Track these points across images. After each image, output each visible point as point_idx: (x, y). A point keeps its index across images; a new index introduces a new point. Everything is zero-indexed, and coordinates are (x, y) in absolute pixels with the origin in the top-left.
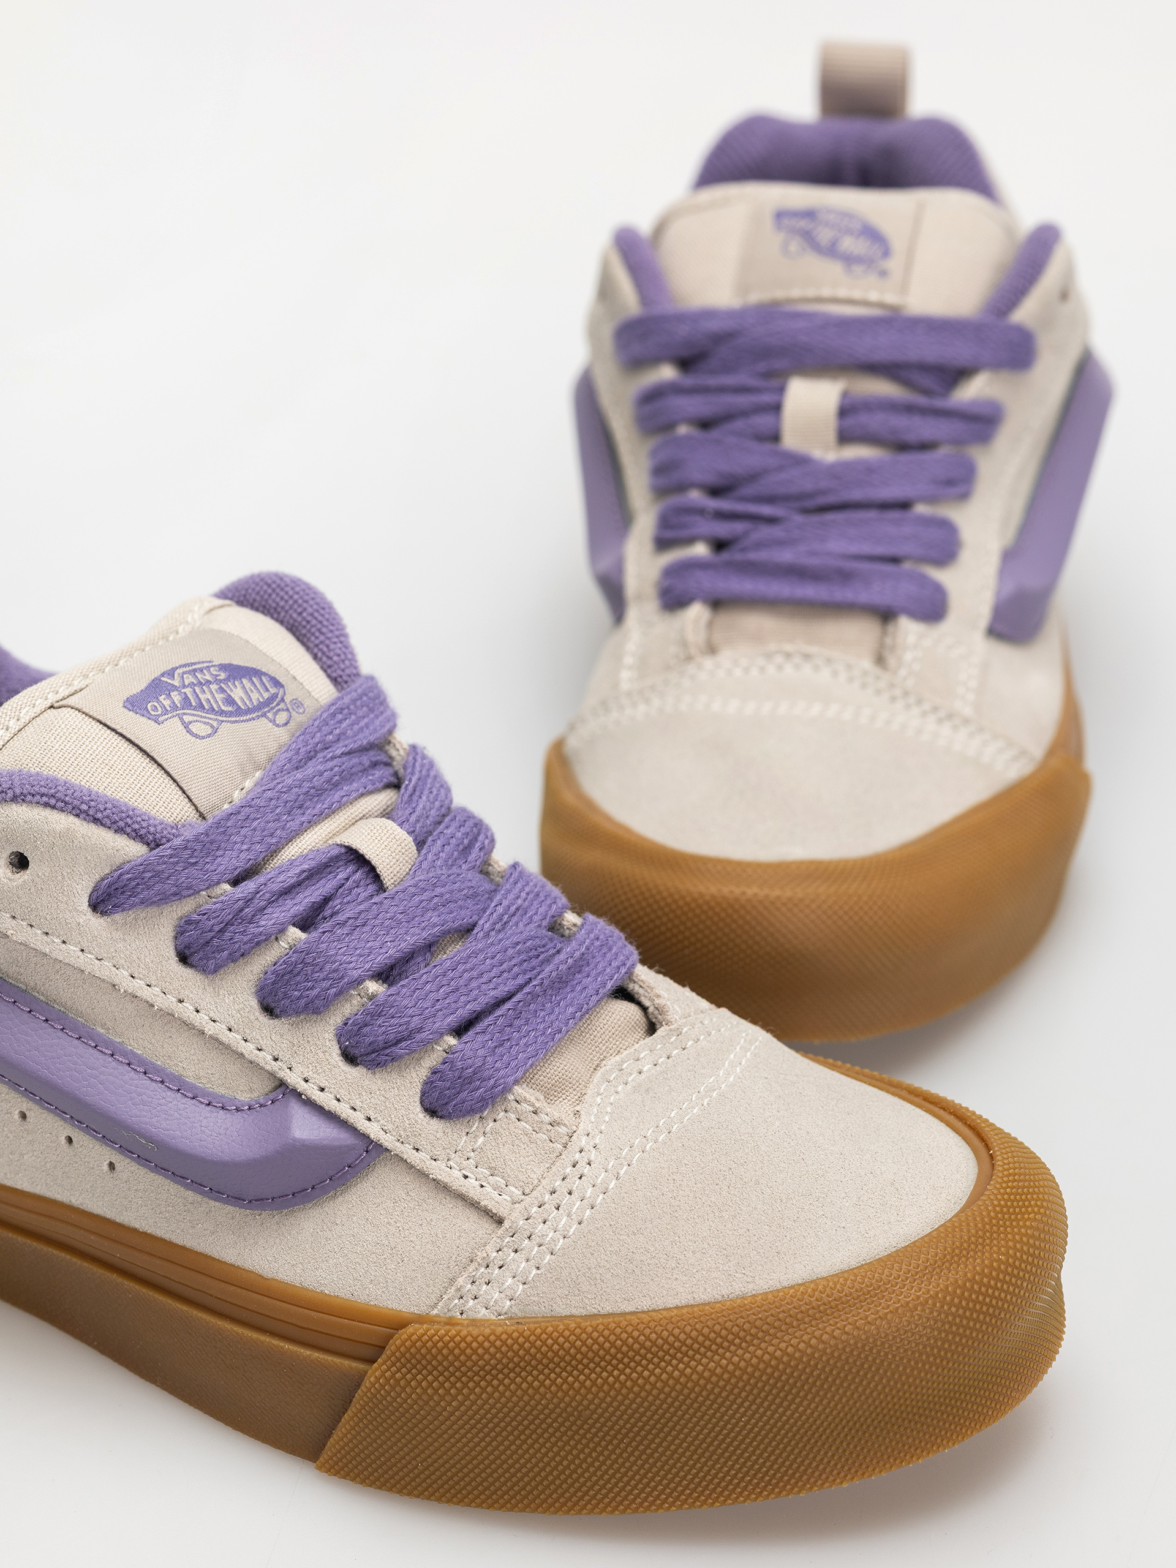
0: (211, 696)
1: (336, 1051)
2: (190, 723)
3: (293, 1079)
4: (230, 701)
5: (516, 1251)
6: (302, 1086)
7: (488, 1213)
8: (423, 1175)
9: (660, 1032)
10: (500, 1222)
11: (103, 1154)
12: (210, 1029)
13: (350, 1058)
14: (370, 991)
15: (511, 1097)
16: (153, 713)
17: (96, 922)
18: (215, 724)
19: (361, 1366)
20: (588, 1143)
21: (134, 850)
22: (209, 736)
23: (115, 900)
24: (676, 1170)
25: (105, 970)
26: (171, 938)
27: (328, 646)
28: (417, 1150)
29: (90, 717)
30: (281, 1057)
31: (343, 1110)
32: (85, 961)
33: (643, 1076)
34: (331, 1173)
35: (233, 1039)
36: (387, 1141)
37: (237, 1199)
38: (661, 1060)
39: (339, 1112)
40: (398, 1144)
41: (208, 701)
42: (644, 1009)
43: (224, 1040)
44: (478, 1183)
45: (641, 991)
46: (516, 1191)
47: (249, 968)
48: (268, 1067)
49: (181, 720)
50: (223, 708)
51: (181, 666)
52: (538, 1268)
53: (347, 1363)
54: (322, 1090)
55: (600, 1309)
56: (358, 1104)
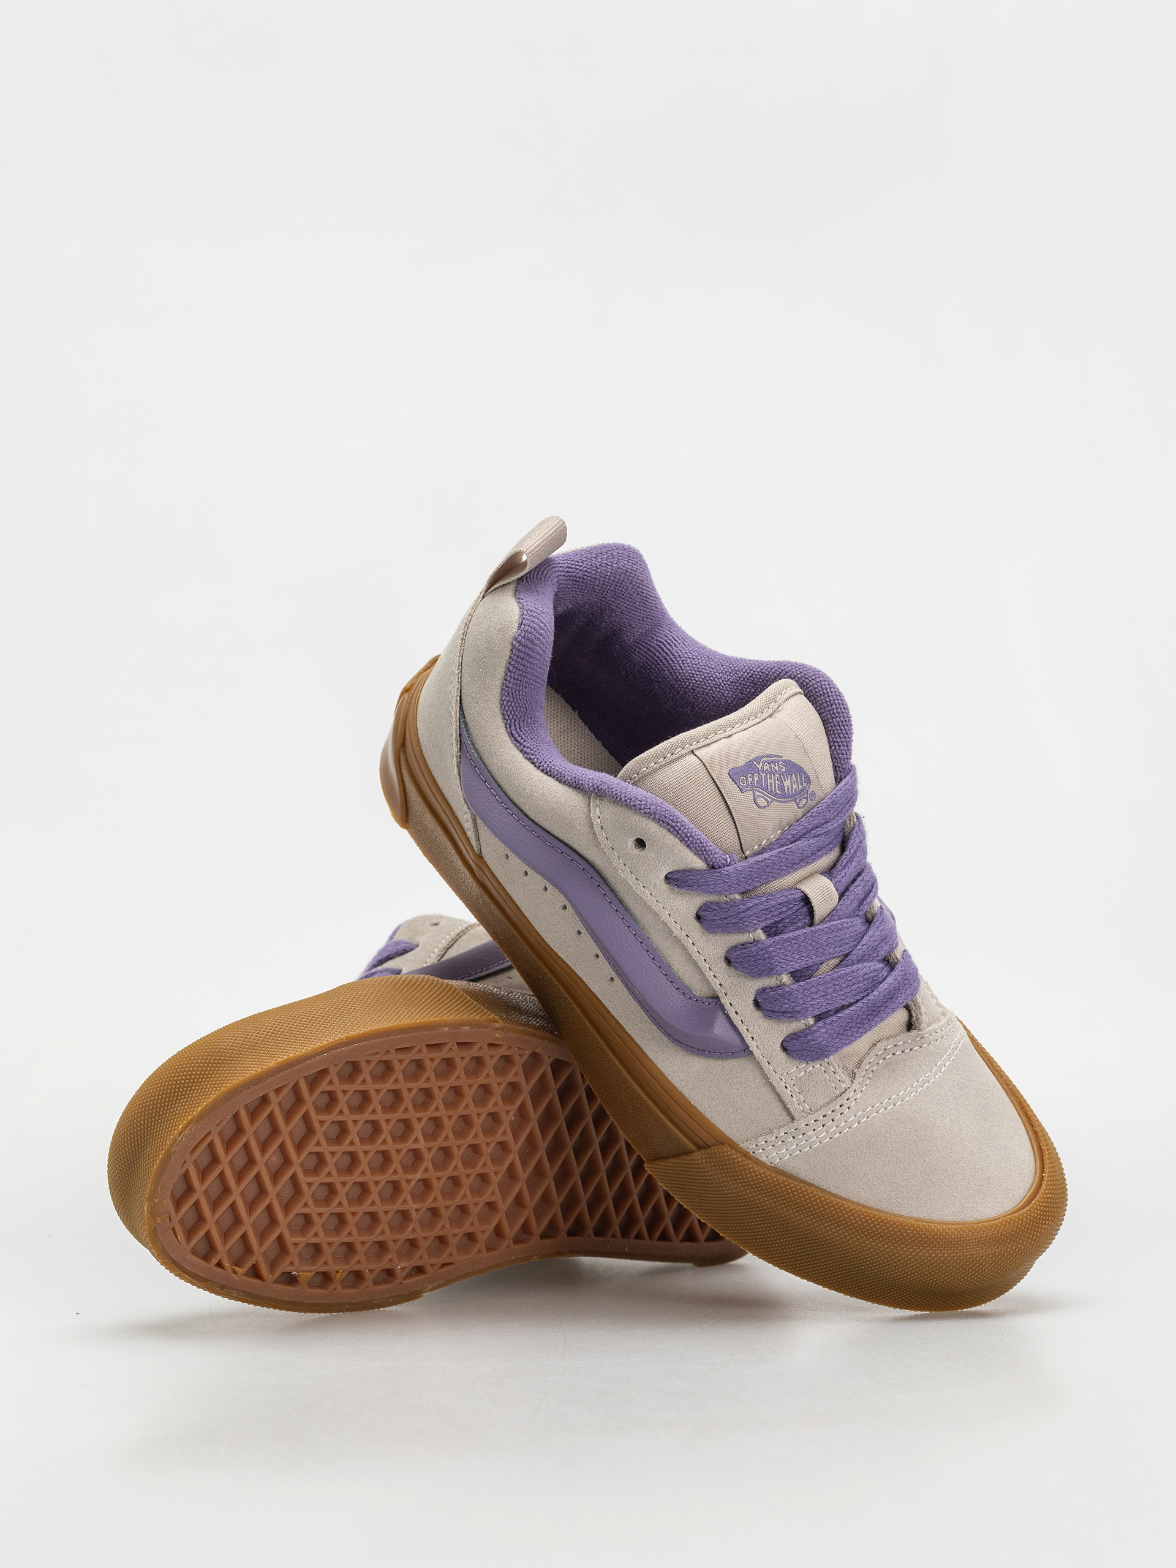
0: (773, 782)
1: (752, 998)
2: (758, 796)
3: (725, 1001)
4: (782, 788)
5: (794, 1138)
6: (727, 1006)
7: (789, 1113)
8: (766, 1077)
9: (914, 1033)
10: (793, 1119)
11: (610, 972)
12: (695, 956)
13: (757, 1004)
14: (783, 981)
15: (826, 1060)
16: (742, 784)
17: (664, 887)
18: (770, 800)
19: (693, 1147)
20: (852, 1097)
21: (699, 864)
22: (764, 807)
23: (678, 883)
24: (888, 1131)
25: (655, 907)
26: (697, 907)
27: (839, 746)
28: (769, 1063)
29: (706, 769)
30: (723, 986)
31: (742, 1029)
32: (649, 899)
33: (894, 1057)
34: (722, 1051)
35: (705, 966)
36: (756, 1052)
37: (669, 1036)
38: (907, 1050)
39: (740, 1029)
40: (761, 1057)
41: (771, 783)
42: (910, 1016)
43: (700, 965)
44: (790, 1093)
45: (914, 1008)
46: (807, 1107)
47: (728, 938)
48: (715, 988)
49: (754, 793)
50: (777, 791)
51: (764, 757)
52: (800, 1151)
53: (687, 1141)
54: (736, 1013)
55: (821, 1185)
56: (751, 1029)
